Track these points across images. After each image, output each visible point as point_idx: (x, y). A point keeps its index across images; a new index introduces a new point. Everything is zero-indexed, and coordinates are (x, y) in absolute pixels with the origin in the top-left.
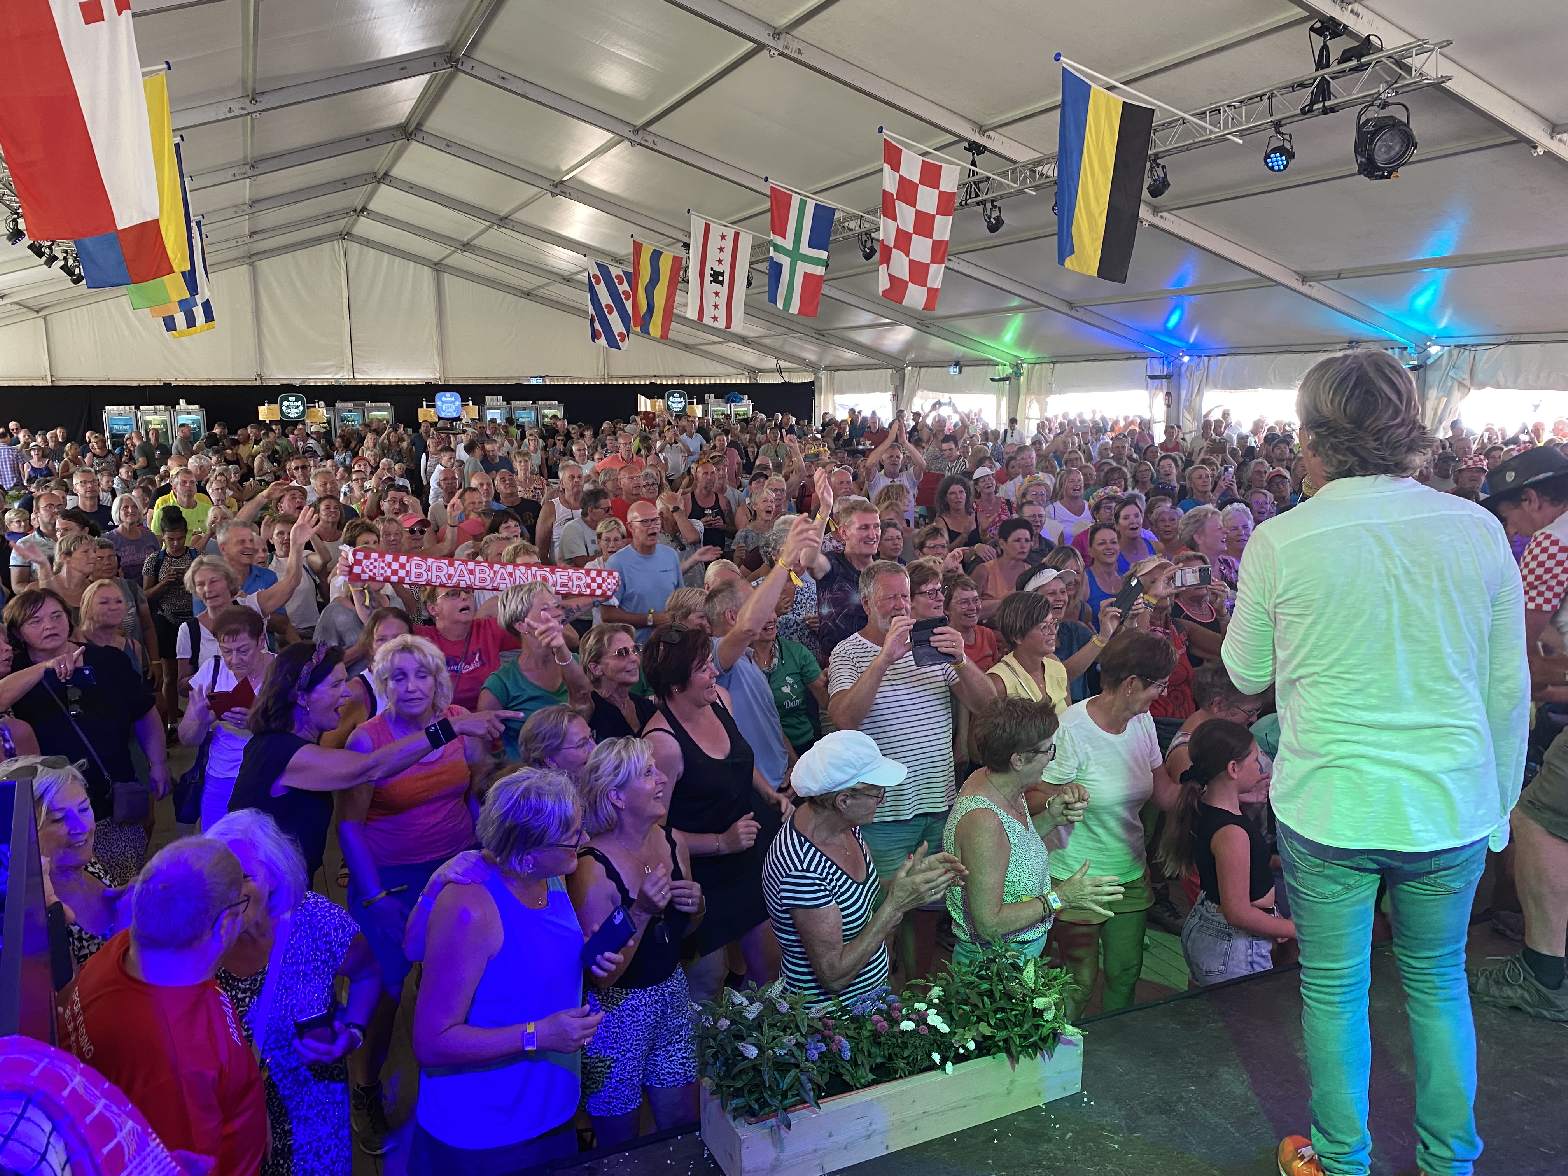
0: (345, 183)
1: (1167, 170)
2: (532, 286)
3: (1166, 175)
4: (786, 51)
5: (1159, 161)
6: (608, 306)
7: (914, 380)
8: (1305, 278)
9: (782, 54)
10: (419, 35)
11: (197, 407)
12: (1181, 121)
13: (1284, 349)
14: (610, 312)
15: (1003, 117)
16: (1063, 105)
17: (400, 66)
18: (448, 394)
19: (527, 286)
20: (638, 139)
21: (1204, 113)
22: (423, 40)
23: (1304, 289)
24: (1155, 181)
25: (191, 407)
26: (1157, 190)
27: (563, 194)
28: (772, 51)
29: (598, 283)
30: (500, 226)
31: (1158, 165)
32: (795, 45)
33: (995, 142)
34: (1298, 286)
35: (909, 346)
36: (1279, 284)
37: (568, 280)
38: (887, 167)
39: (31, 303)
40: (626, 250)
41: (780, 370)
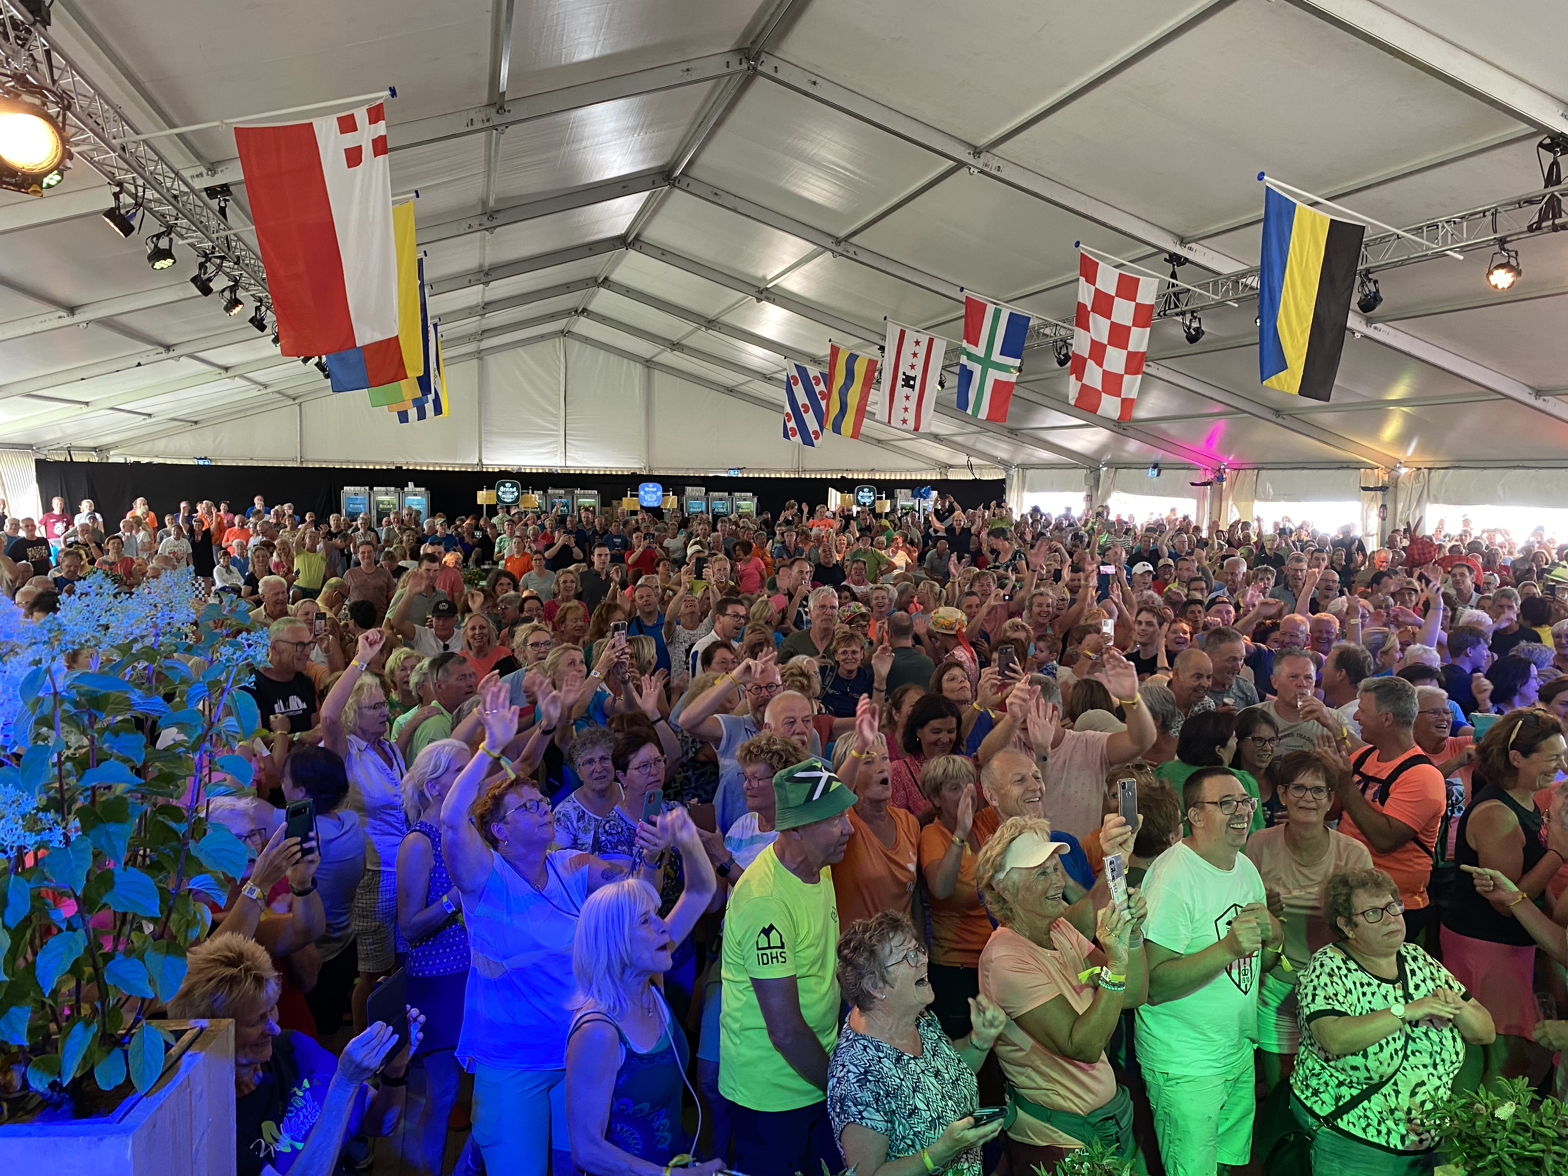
0: (567, 287)
1: (1379, 285)
2: (735, 384)
3: (1378, 291)
4: (985, 169)
5: (1370, 276)
6: (804, 405)
7: (1109, 481)
8: (1539, 393)
9: (982, 172)
10: (640, 157)
11: (423, 489)
12: (1395, 237)
13: (1516, 464)
14: (806, 412)
15: (1206, 230)
16: (1266, 220)
17: (622, 184)
18: (651, 485)
19: (730, 383)
20: (840, 249)
21: (1421, 228)
22: (643, 161)
23: (1538, 403)
24: (1366, 296)
25: (418, 489)
26: (1368, 305)
27: (768, 299)
28: (972, 169)
29: (796, 384)
30: (707, 328)
31: (1370, 280)
32: (995, 163)
33: (1198, 254)
34: (1531, 400)
35: (1104, 449)
36: (1507, 397)
37: (768, 378)
38: (1082, 279)
39: (290, 392)
40: (824, 351)
41: (971, 467)
